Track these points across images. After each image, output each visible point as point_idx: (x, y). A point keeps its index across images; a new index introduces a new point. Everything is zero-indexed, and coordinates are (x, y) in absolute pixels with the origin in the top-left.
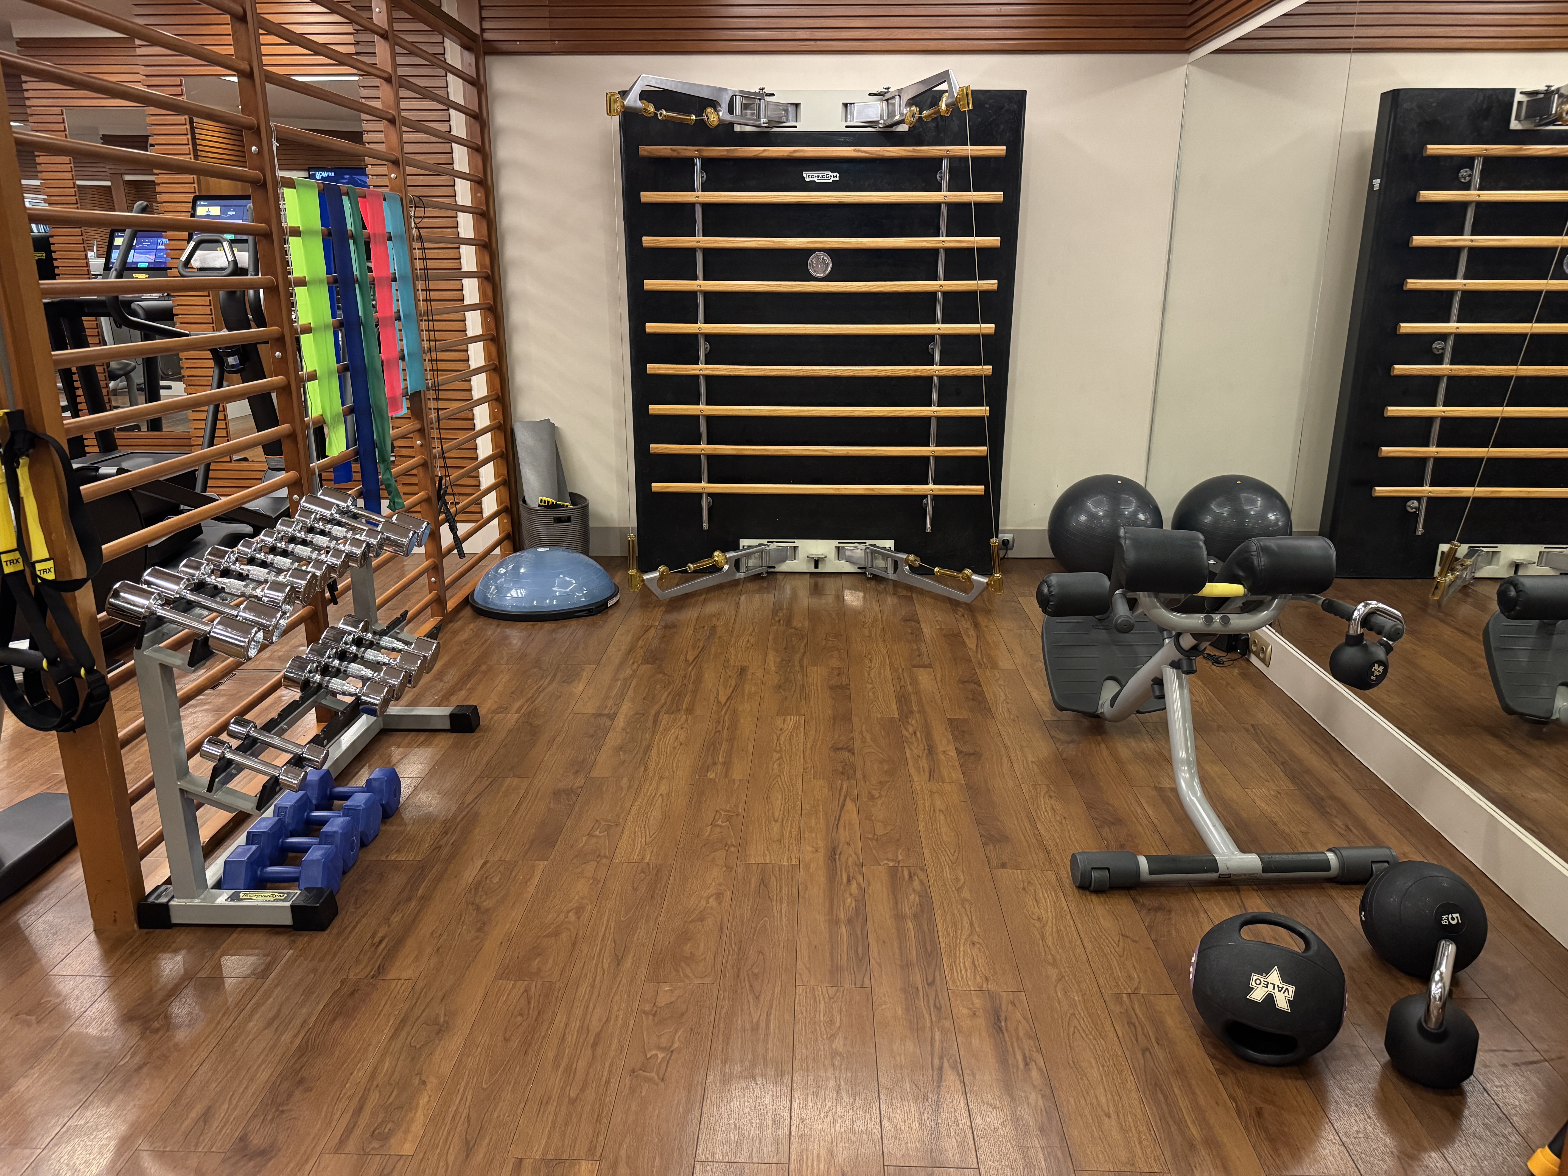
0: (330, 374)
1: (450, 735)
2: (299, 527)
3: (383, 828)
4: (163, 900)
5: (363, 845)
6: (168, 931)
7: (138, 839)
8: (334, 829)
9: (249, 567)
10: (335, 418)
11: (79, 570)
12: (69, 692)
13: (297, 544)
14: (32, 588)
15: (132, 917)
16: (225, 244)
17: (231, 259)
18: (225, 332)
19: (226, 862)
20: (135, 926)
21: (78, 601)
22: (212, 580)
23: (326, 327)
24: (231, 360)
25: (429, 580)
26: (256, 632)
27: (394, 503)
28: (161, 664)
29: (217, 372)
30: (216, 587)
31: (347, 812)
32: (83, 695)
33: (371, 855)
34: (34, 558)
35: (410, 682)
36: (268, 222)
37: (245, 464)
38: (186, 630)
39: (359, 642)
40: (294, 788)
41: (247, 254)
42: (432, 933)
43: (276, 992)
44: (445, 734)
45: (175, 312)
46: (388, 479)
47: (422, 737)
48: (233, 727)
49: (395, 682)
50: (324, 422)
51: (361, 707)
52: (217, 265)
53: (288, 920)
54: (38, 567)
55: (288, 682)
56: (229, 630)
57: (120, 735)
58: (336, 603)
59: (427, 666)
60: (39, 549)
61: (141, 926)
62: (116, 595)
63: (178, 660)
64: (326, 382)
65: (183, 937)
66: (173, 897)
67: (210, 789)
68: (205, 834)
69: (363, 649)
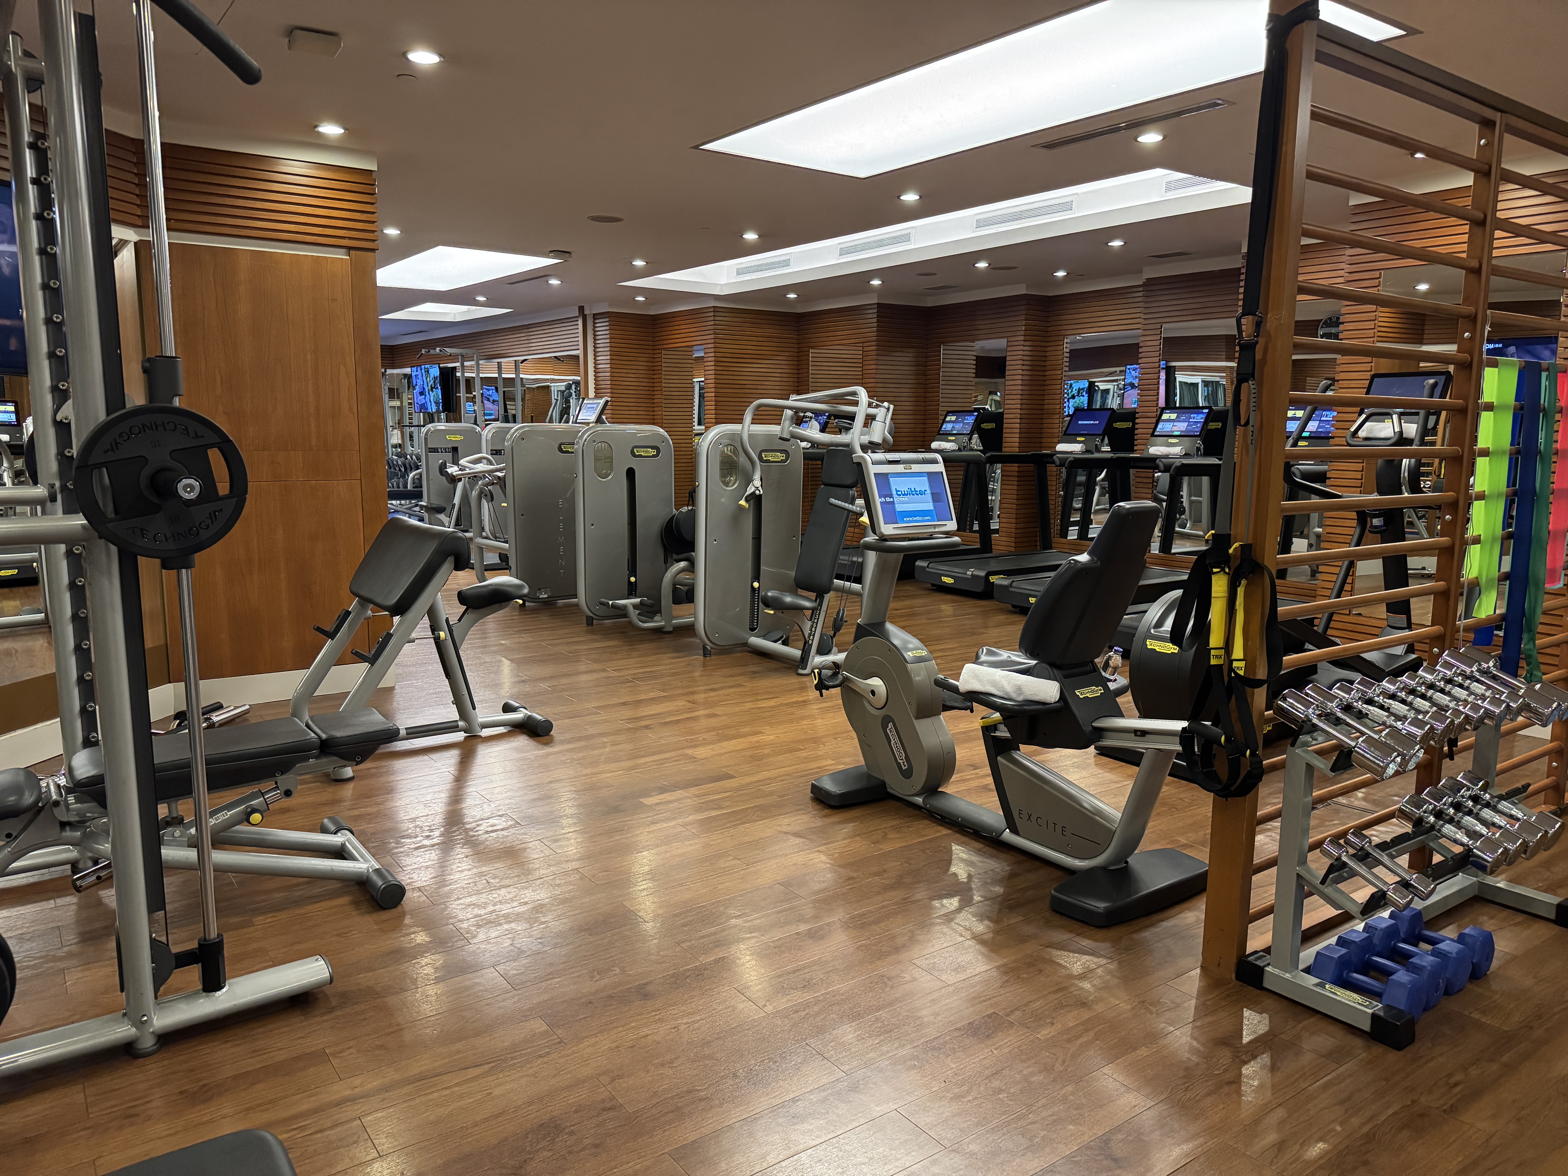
0: (1494, 540)
1: (1552, 925)
2: (1439, 677)
3: (1470, 986)
4: (1259, 963)
5: (1448, 993)
6: (1259, 991)
7: (1251, 906)
8: (1424, 964)
9: (1391, 701)
10: (1489, 581)
11: (1262, 673)
12: (1235, 766)
13: (1417, 696)
14: (1226, 679)
15: (1233, 968)
16: (1395, 417)
17: (1397, 429)
18: (1375, 496)
19: (1318, 953)
20: (1234, 975)
21: (1255, 697)
22: (1359, 705)
23: (1499, 495)
24: (1376, 522)
25: (1550, 763)
26: (1396, 757)
27: (1531, 674)
28: (1307, 764)
29: (1358, 531)
30: (1360, 712)
31: (1436, 953)
32: (1243, 773)
33: (1453, 1005)
34: (1234, 657)
35: (1525, 852)
36: (1466, 399)
37: (1361, 618)
38: (1334, 741)
39: (1476, 799)
40: (1399, 906)
41: (1416, 426)
42: (1514, 1101)
43: (1348, 1081)
44: (1547, 923)
45: (1328, 475)
46: (1530, 650)
47: (1521, 918)
48: (1350, 837)
49: (1511, 847)
50: (1478, 584)
51: (1471, 859)
52: (1383, 435)
53: (1366, 1026)
54: (1235, 664)
55: (1402, 814)
56: (1372, 749)
57: (1258, 813)
58: (1452, 759)
59: (1546, 843)
60: (1238, 652)
61: (1237, 978)
62: (1284, 699)
63: (1323, 765)
64: (1488, 547)
65: (1269, 1002)
66: (1269, 964)
67: (1323, 882)
68: (1309, 920)
69: (1479, 807)
